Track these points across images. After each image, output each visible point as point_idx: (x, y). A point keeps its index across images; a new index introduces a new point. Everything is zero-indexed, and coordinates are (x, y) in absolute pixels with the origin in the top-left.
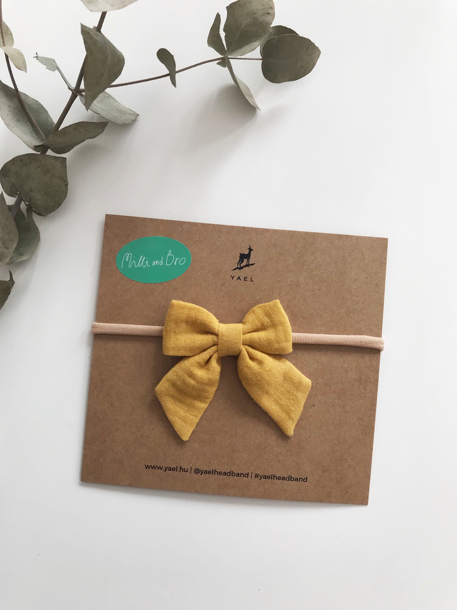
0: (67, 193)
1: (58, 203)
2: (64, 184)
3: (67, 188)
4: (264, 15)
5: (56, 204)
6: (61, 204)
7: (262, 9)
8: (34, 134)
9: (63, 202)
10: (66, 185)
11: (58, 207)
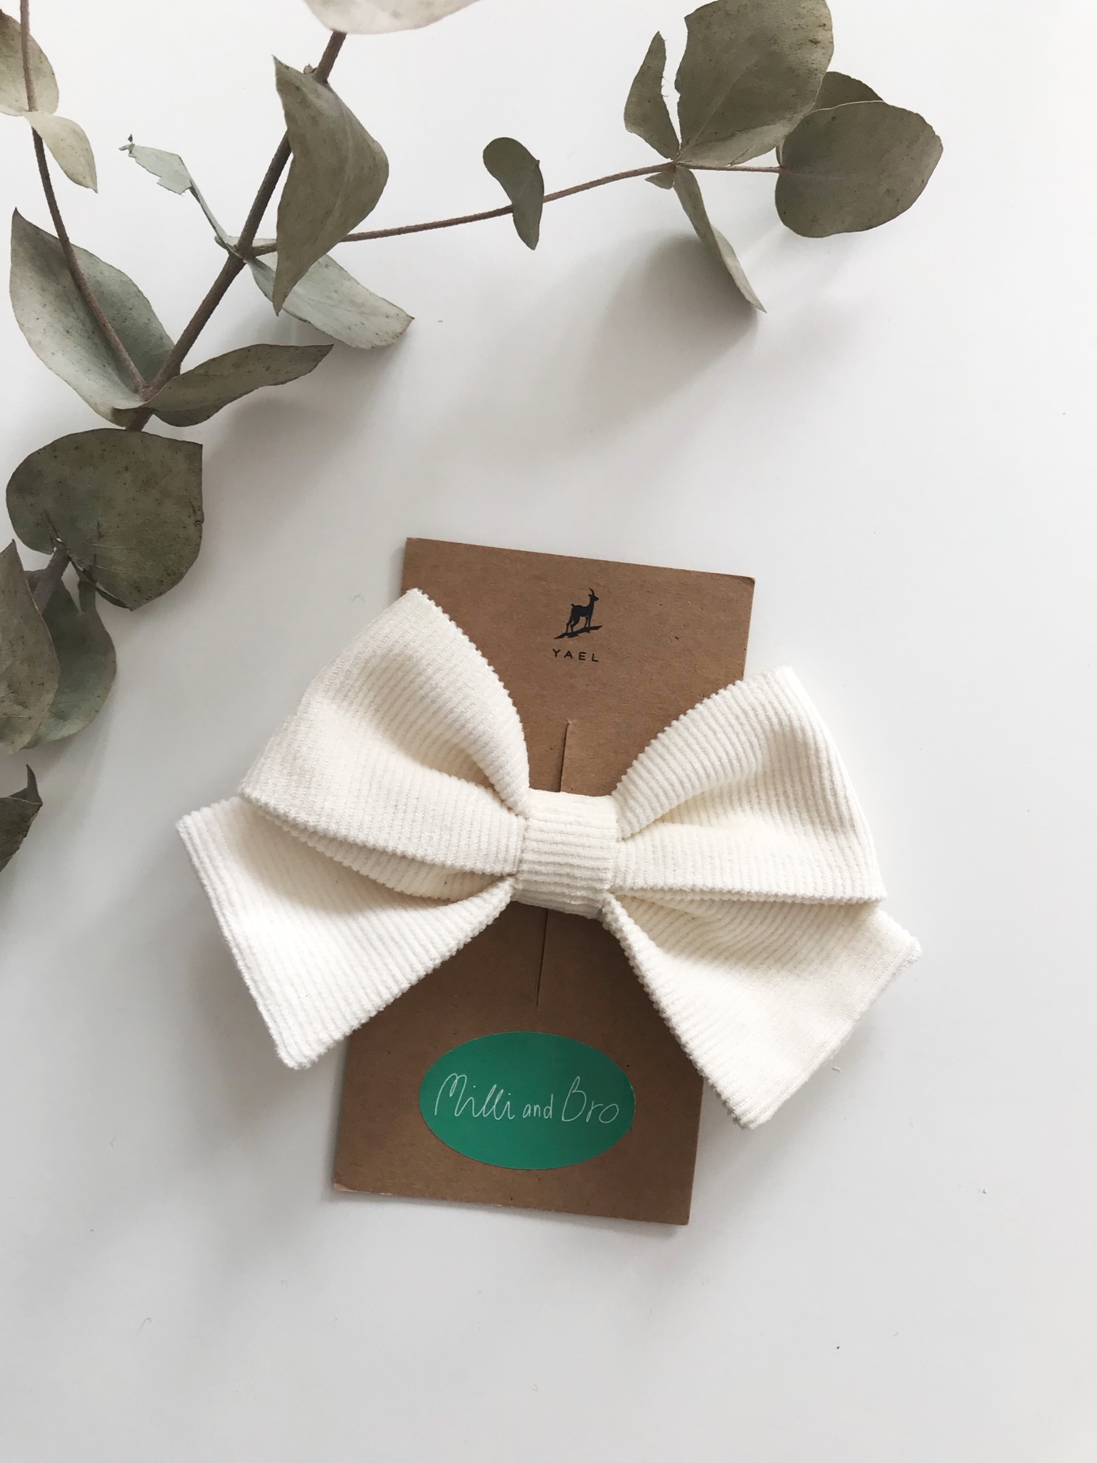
0: (199, 545)
1: (175, 574)
2: (193, 519)
3: (201, 531)
4: (800, 45)
5: (169, 575)
6: (181, 576)
7: (795, 29)
8: (110, 370)
9: (187, 569)
10: (199, 522)
11: (174, 583)
